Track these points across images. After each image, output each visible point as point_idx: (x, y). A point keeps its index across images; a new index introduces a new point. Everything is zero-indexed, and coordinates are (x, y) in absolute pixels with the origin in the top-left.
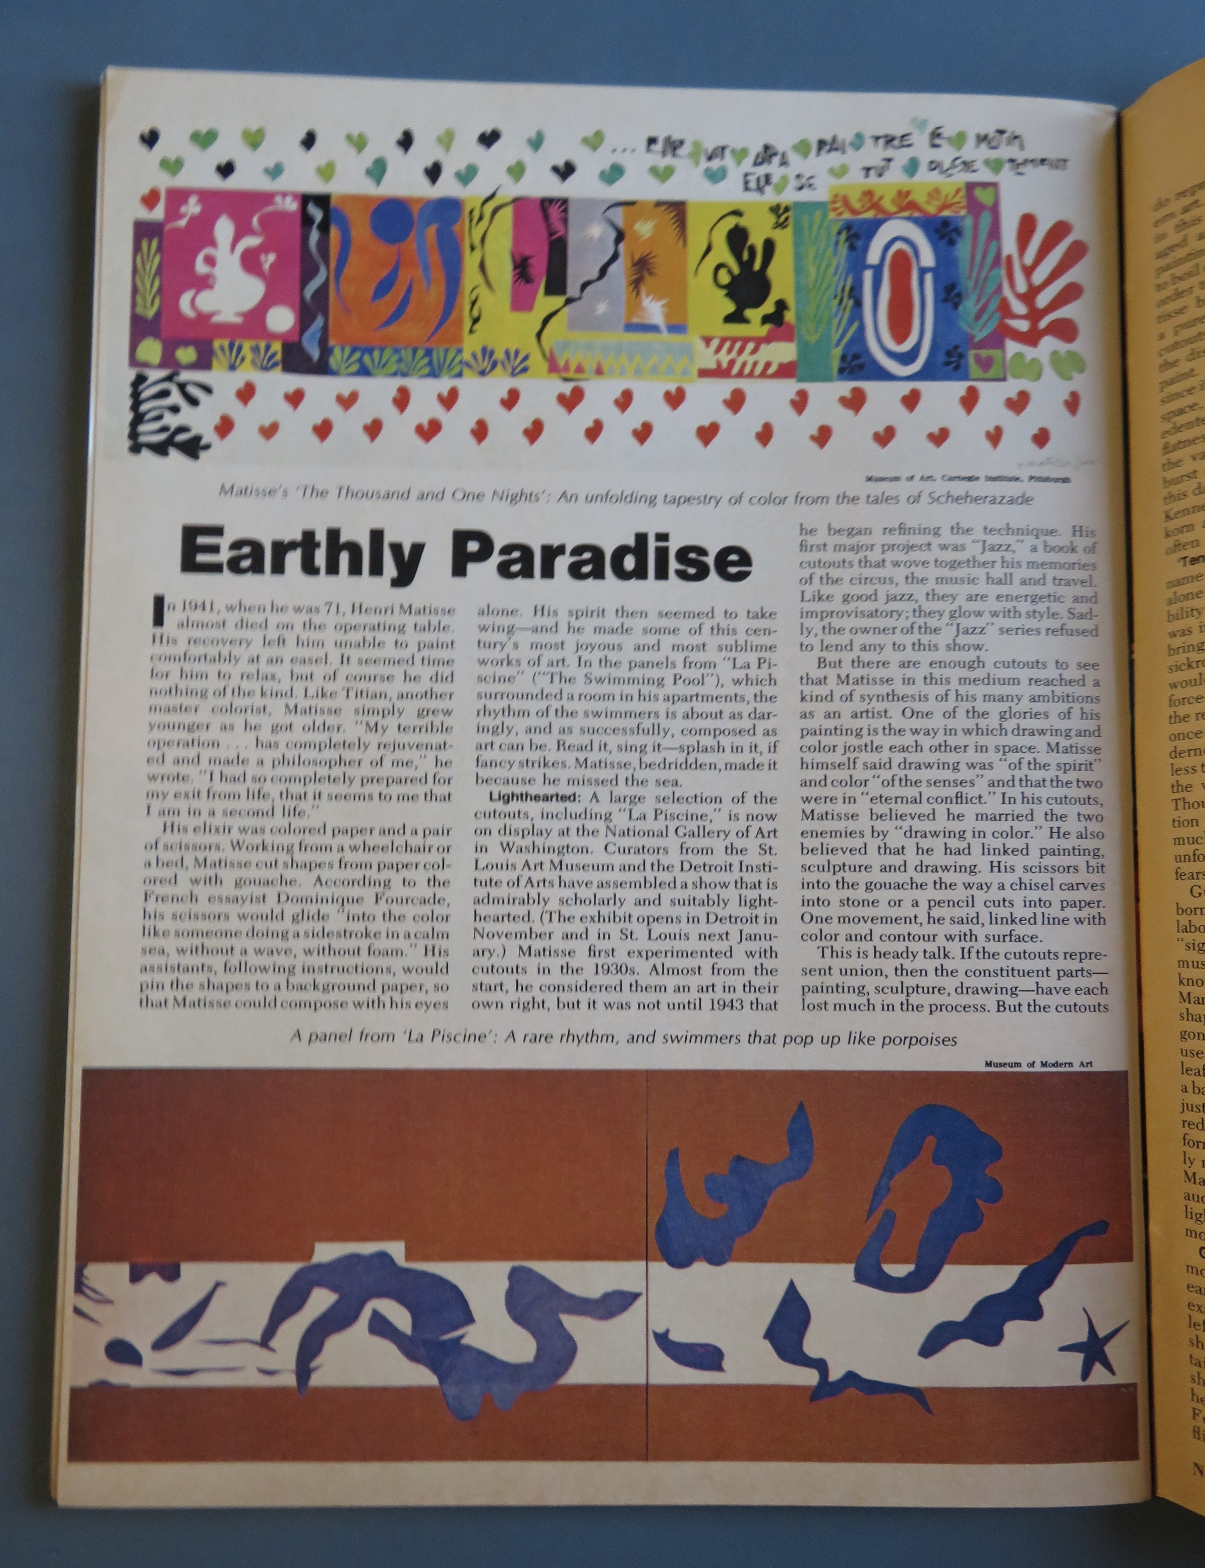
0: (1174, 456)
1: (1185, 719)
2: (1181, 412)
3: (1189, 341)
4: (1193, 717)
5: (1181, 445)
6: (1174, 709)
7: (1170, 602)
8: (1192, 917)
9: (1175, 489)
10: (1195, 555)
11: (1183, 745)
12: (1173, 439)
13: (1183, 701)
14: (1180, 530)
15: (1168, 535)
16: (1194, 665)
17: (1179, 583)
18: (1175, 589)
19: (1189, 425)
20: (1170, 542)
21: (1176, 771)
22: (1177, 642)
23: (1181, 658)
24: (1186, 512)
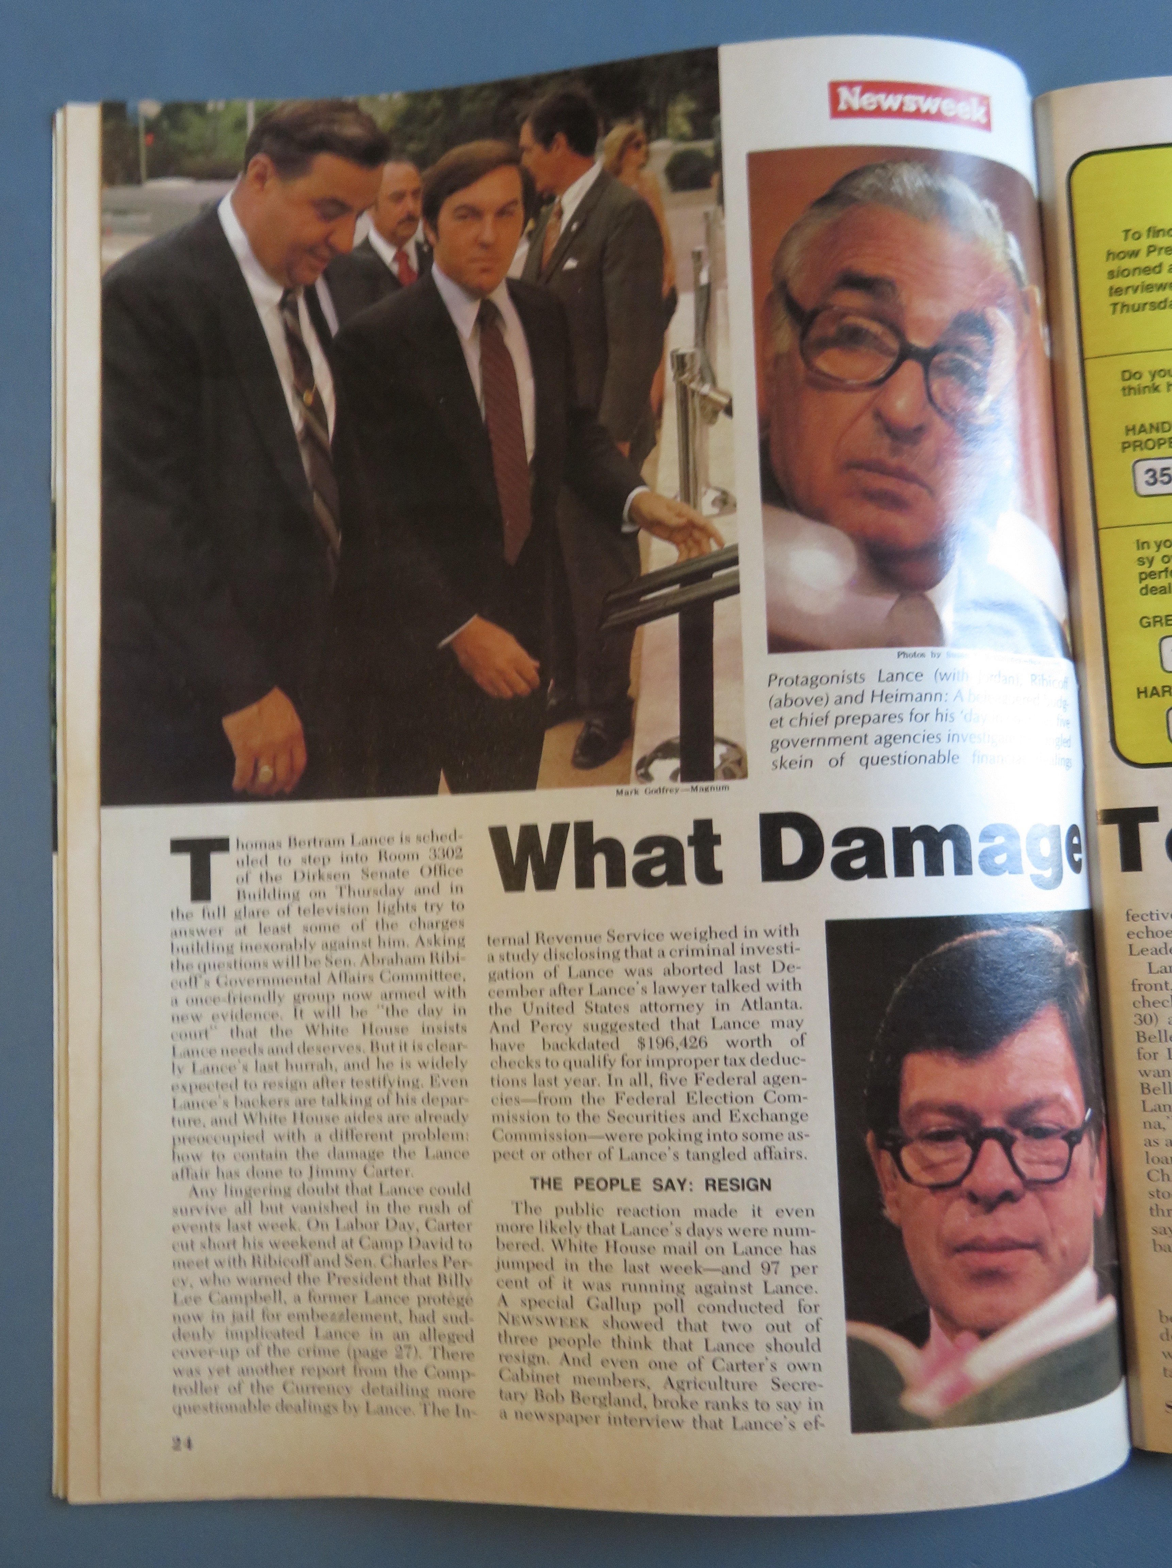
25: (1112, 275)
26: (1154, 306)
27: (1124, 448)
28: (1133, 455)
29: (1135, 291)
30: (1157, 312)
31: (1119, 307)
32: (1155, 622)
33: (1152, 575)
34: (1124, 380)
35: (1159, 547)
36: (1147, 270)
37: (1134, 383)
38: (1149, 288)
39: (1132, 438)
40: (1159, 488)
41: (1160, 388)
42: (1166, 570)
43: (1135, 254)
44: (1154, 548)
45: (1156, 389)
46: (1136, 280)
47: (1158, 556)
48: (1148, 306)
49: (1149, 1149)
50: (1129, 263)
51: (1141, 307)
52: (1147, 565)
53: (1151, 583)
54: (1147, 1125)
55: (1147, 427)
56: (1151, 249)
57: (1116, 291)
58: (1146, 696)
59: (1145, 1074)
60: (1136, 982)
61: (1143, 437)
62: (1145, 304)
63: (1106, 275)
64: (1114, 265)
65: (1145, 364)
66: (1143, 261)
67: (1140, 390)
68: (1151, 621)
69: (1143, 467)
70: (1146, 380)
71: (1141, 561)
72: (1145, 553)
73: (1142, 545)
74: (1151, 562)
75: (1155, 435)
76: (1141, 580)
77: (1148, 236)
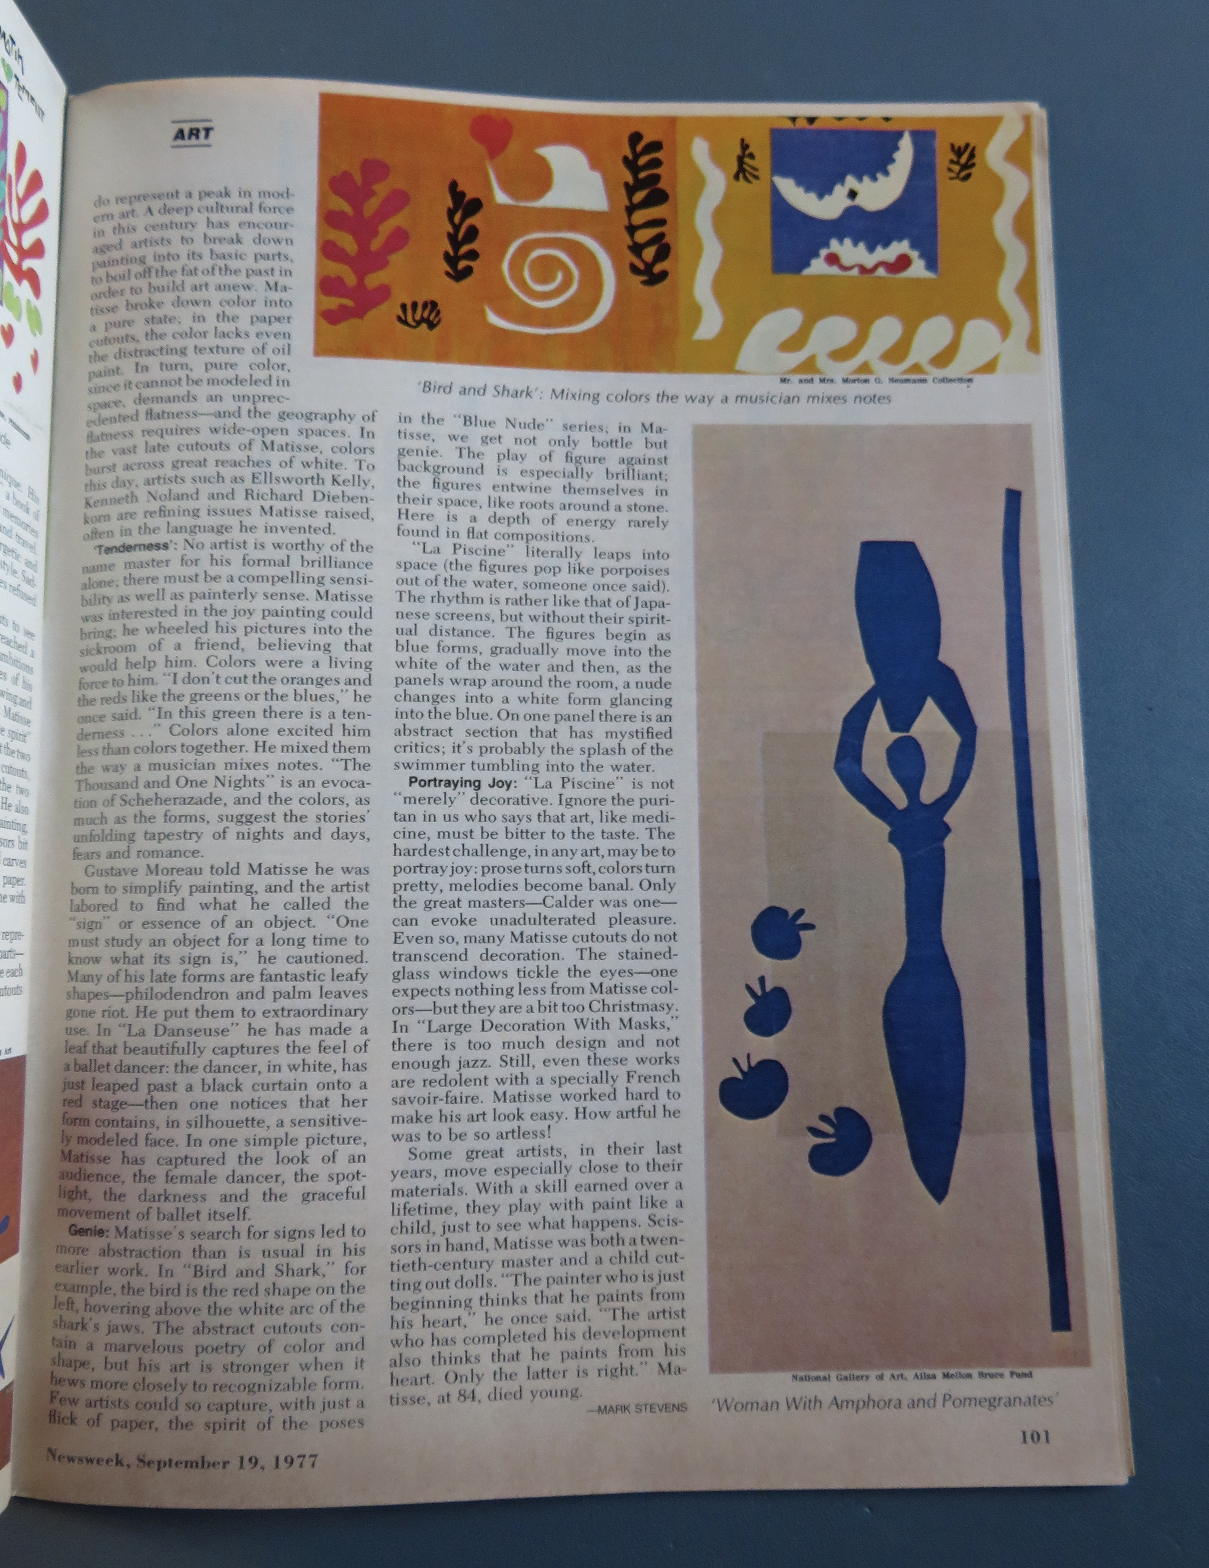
0: (98, 446)
1: (91, 702)
2: (106, 405)
3: (117, 340)
4: (99, 701)
5: (104, 437)
6: (83, 692)
7: (85, 587)
8: (84, 896)
9: (96, 478)
10: (109, 545)
11: (90, 727)
12: (97, 430)
13: (92, 685)
14: (98, 519)
15: (86, 522)
16: (102, 651)
17: (94, 569)
18: (90, 575)
19: (113, 420)
20: (88, 529)
21: (81, 753)
22: (89, 627)
23: (92, 643)
24: (104, 502)
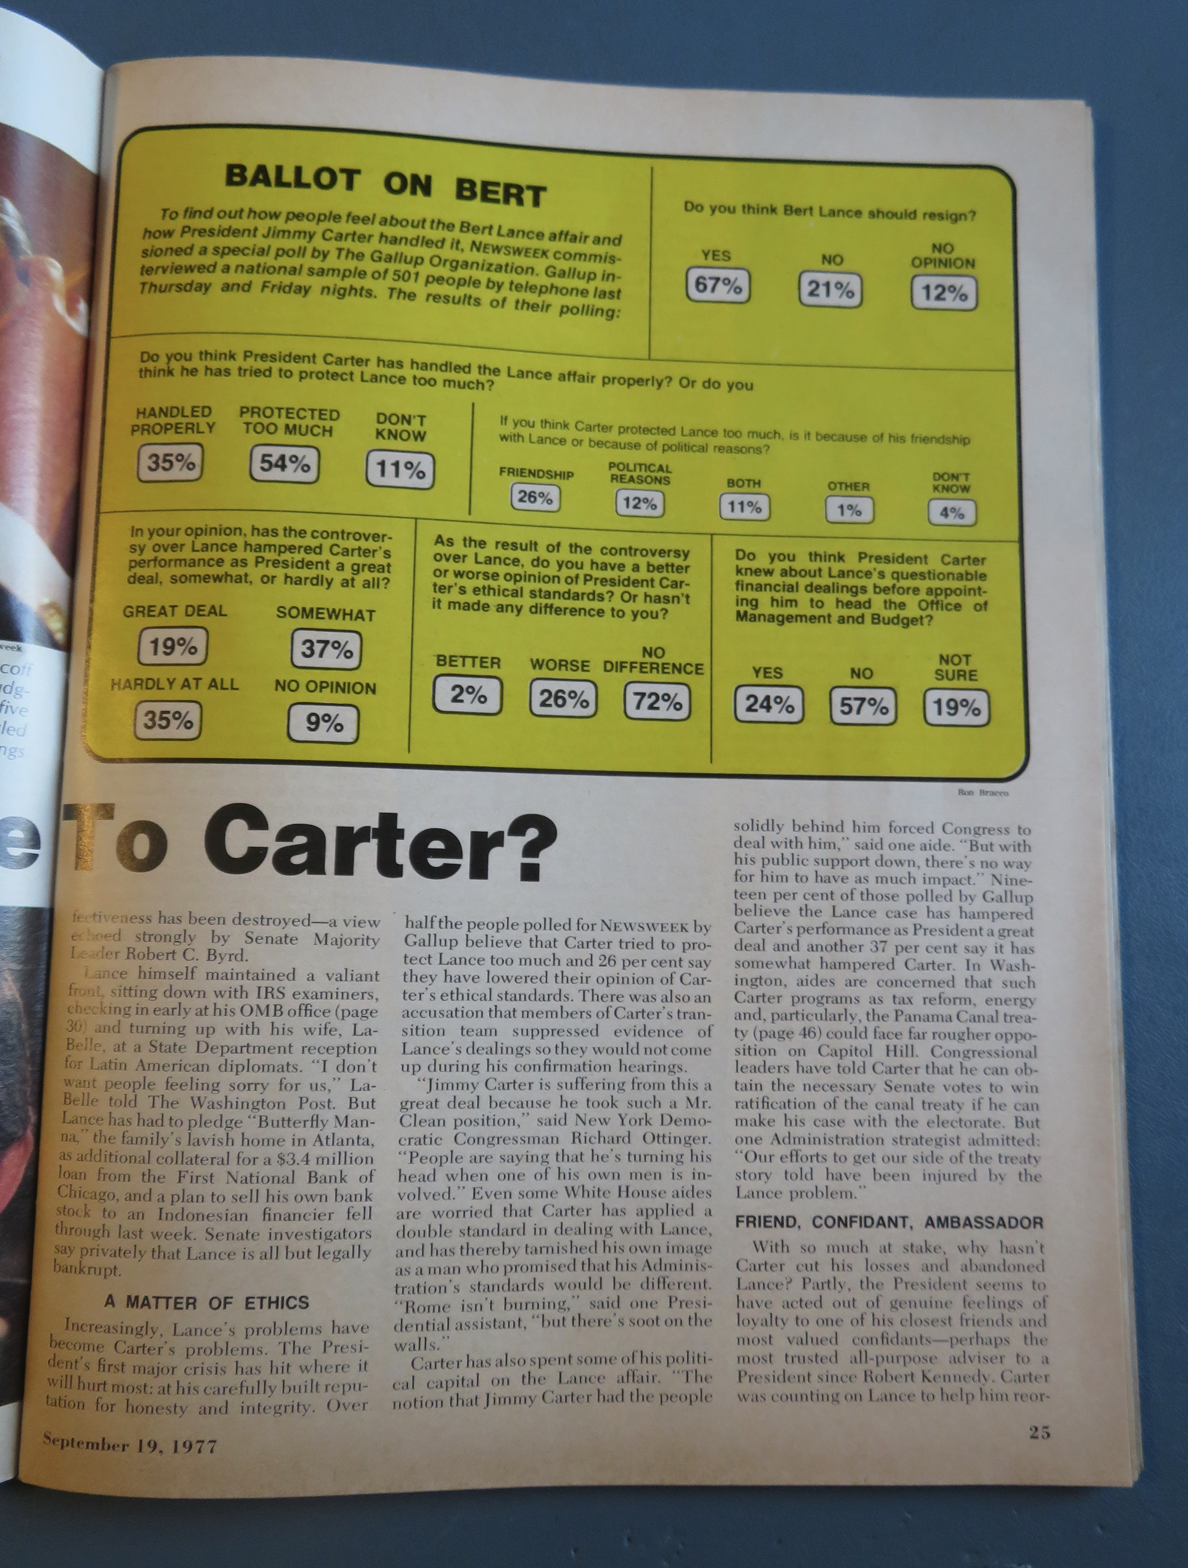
25: (145, 253)
26: (180, 288)
27: (133, 431)
28: (140, 438)
29: (164, 271)
30: (183, 294)
31: (147, 287)
32: (138, 612)
33: (141, 564)
34: (143, 361)
35: (151, 534)
36: (178, 251)
37: (150, 365)
38: (177, 269)
39: (141, 421)
40: (160, 475)
41: (174, 372)
42: (155, 560)
43: (170, 234)
44: (147, 534)
45: (170, 372)
46: (166, 260)
47: (150, 544)
48: (174, 288)
49: (62, 1162)
50: (162, 243)
51: (167, 288)
52: (138, 552)
53: (139, 571)
54: (65, 1138)
55: (157, 411)
56: (185, 230)
57: (147, 271)
58: (119, 689)
59: (68, 1083)
60: (74, 986)
61: (152, 421)
62: (171, 285)
63: (140, 253)
64: (149, 243)
65: (161, 346)
66: (177, 241)
67: (155, 373)
68: (134, 611)
69: (148, 451)
70: (162, 364)
71: (133, 548)
72: (139, 540)
73: (136, 531)
74: (142, 550)
75: (163, 420)
76: (131, 567)
77: (185, 216)
